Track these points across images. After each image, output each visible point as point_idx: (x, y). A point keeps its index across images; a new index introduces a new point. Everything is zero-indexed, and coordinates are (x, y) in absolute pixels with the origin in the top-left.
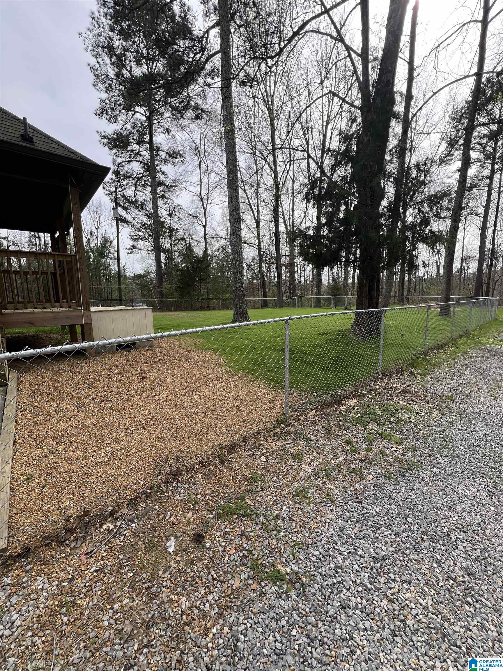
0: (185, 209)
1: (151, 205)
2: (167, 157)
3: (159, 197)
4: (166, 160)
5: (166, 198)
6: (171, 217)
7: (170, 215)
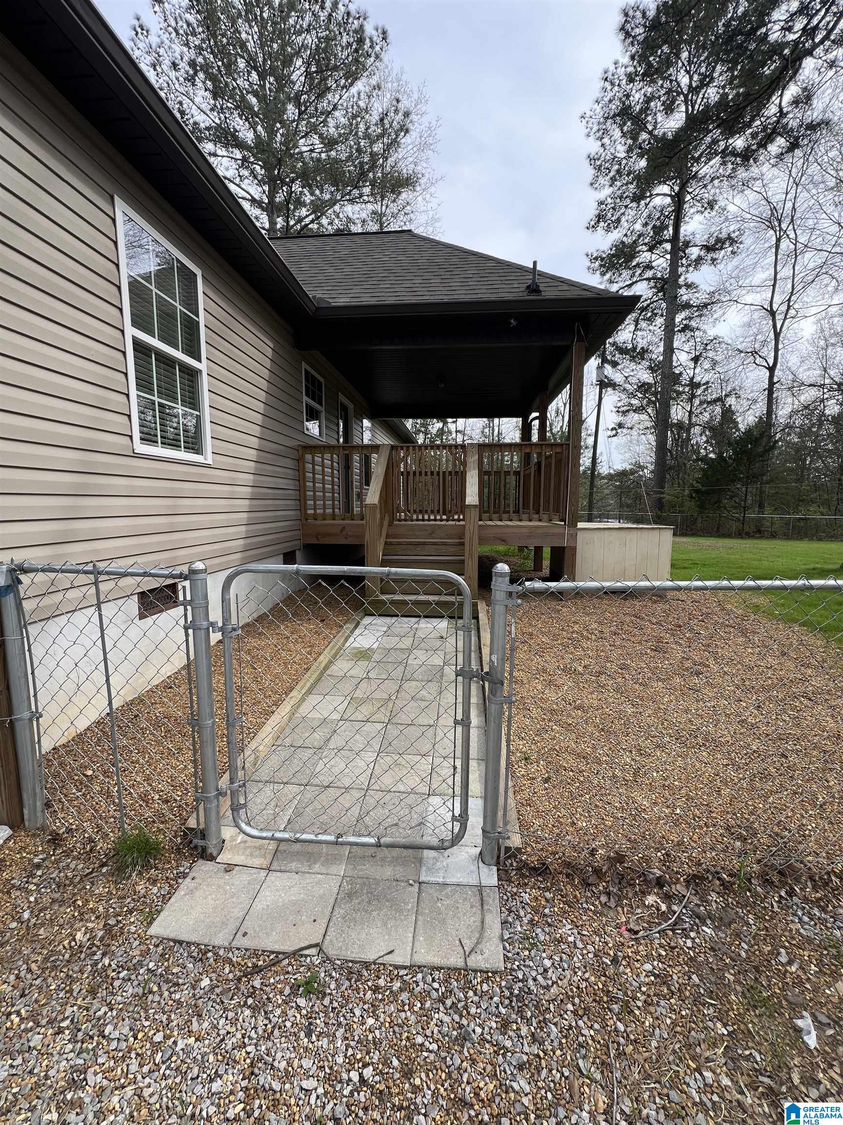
0: (730, 342)
1: (661, 349)
2: (702, 253)
3: (679, 331)
4: (699, 261)
5: (692, 330)
6: (696, 363)
7: (696, 359)
